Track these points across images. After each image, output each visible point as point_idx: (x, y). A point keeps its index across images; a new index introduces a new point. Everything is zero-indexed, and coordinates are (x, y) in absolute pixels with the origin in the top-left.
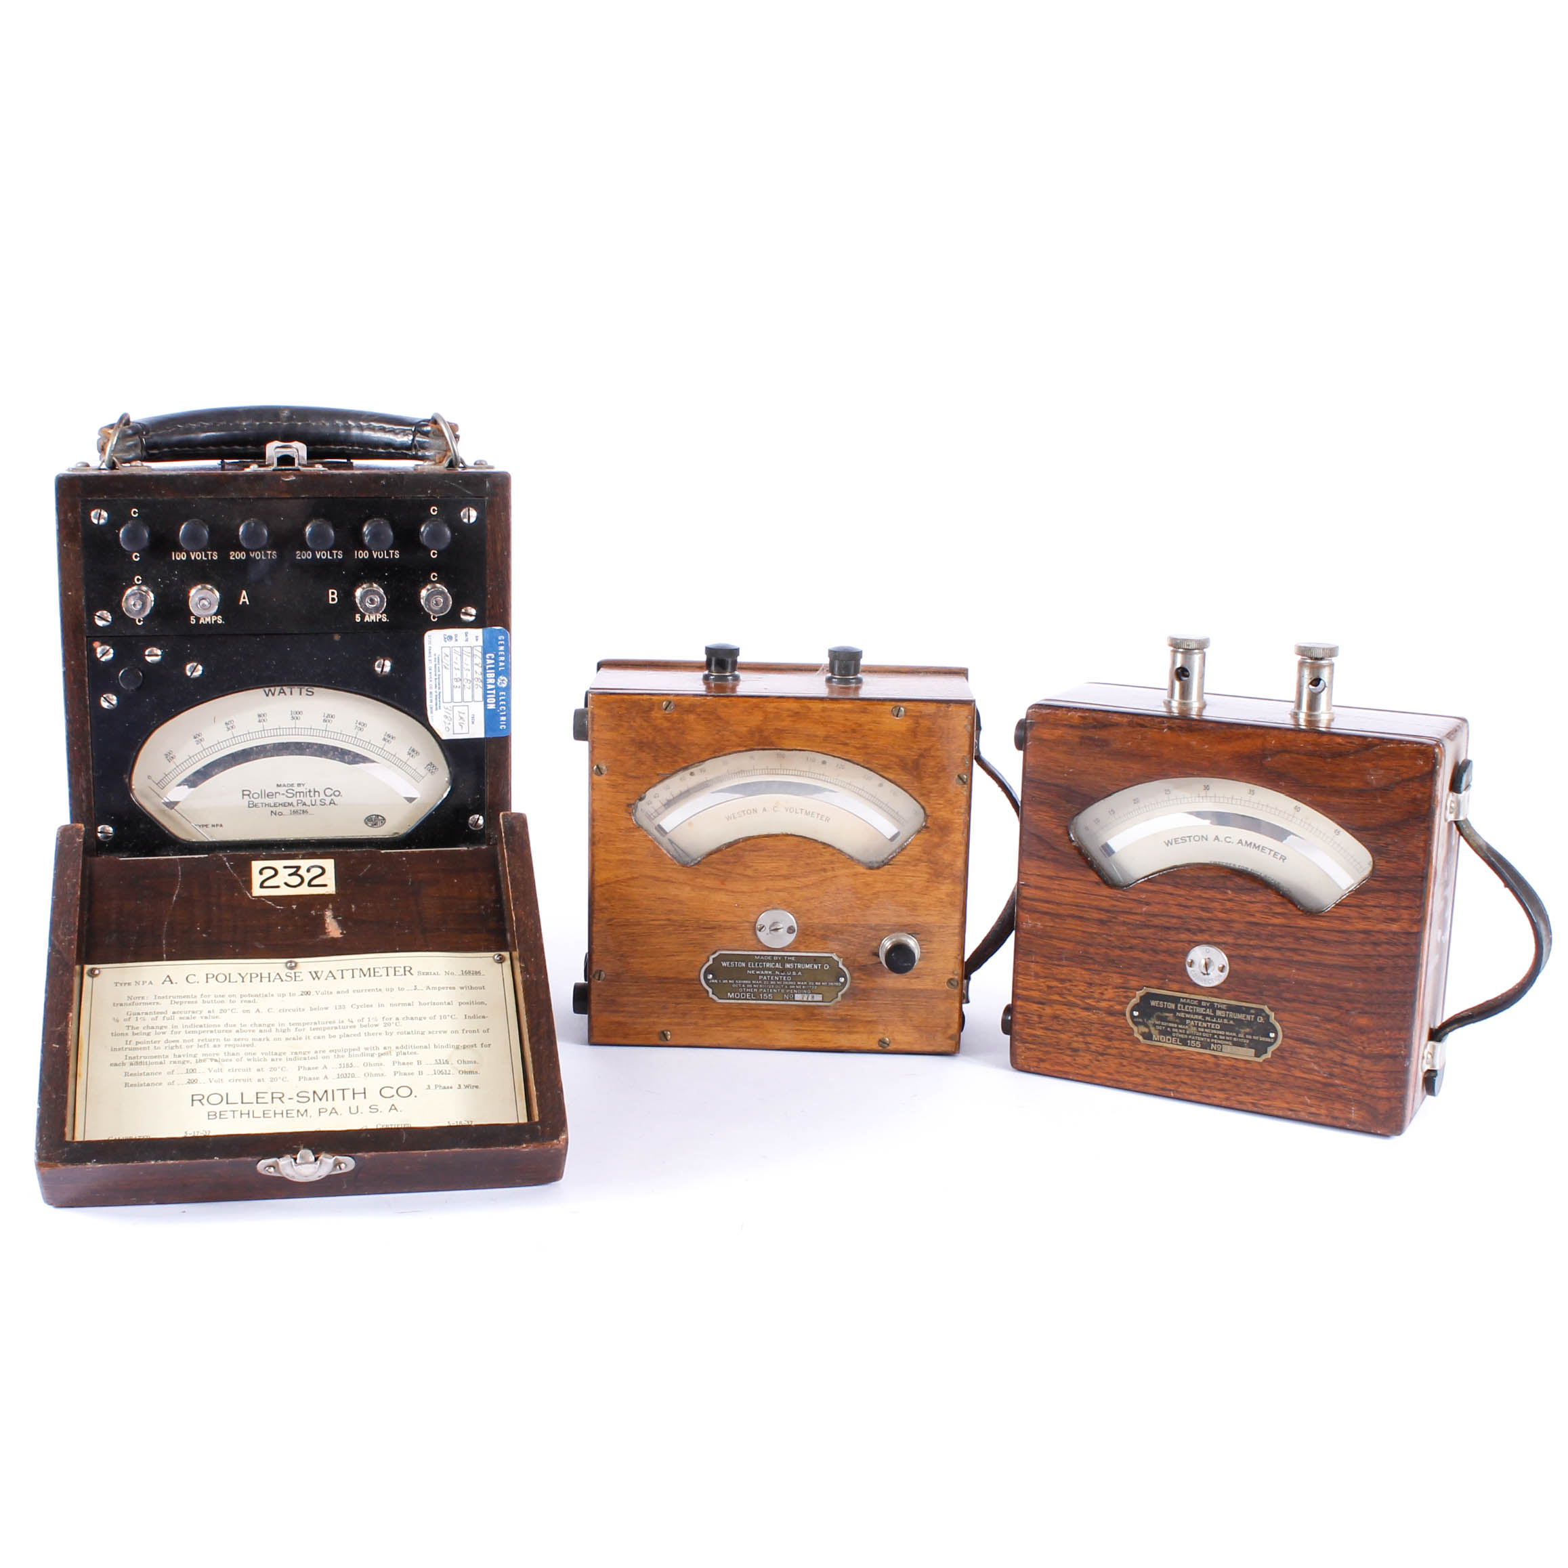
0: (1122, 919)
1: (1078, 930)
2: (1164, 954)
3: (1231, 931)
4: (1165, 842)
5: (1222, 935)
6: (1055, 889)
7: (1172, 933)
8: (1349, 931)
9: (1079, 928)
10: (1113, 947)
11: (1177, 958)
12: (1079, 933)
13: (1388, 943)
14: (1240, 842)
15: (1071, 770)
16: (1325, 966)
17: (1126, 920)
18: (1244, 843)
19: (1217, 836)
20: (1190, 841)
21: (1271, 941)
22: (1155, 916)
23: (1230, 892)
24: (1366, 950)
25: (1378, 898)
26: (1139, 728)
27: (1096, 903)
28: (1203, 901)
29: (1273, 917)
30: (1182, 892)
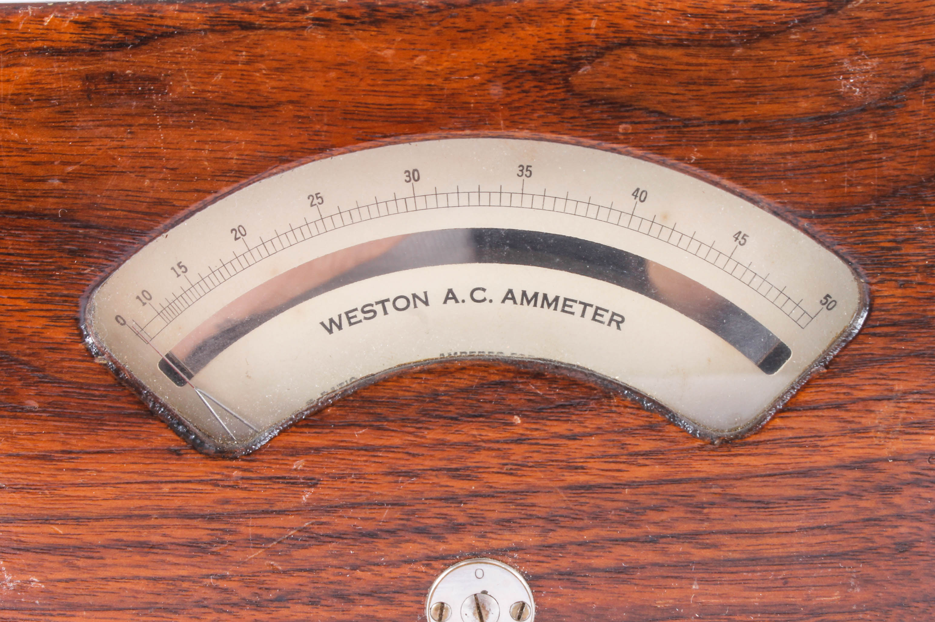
0: (250, 531)
1: (138, 578)
2: (366, 601)
3: (530, 517)
4: (322, 324)
5: (511, 530)
6: (64, 485)
7: (381, 544)
8: (819, 469)
9: (143, 573)
10: (234, 605)
11: (401, 604)
12: (141, 586)
13: (916, 483)
14: (510, 296)
15: (70, 169)
16: (770, 561)
17: (259, 532)
18: (518, 297)
19: (450, 291)
20: (386, 313)
21: (630, 523)
22: (332, 509)
23: (517, 420)
24: (866, 509)
25: (885, 377)
26: (237, 34)
27: (177, 502)
28: (453, 453)
29: (631, 464)
30: (396, 441)
